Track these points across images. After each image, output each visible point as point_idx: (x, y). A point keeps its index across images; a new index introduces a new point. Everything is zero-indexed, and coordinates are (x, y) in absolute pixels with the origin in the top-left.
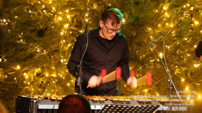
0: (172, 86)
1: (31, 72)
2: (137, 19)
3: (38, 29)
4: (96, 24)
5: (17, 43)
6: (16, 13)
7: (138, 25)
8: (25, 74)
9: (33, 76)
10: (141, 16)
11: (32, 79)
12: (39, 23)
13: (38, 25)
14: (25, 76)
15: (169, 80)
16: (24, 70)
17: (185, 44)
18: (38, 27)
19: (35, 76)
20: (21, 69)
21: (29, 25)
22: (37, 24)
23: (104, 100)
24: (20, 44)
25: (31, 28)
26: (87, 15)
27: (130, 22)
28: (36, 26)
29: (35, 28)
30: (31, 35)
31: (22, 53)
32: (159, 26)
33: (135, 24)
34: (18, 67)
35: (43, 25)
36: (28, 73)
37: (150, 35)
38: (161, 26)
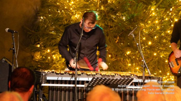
0: (145, 65)
1: (58, 54)
2: (133, 17)
3: (64, 24)
4: (104, 21)
5: (50, 34)
6: (50, 13)
7: (134, 21)
8: (53, 56)
9: (59, 57)
10: (135, 15)
11: (58, 59)
12: (64, 19)
13: (64, 21)
14: (53, 57)
15: (142, 61)
16: (53, 53)
17: (168, 35)
18: (64, 22)
19: (60, 58)
20: (51, 52)
21: (58, 21)
23: (95, 74)
24: (52, 34)
25: (59, 23)
27: (127, 19)
28: (62, 22)
29: (62, 23)
30: (59, 28)
31: (53, 41)
32: (149, 22)
33: (131, 20)
34: (49, 51)
35: (68, 21)
36: (56, 55)
37: (143, 29)
38: (151, 22)
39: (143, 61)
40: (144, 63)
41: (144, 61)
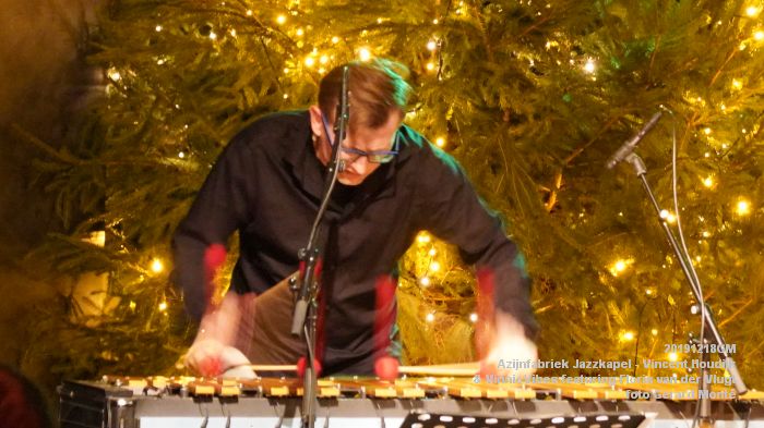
0: (708, 333)
2: (639, 56)
3: (241, 107)
4: (473, 83)
5: (163, 165)
6: (159, 46)
7: (646, 83)
10: (654, 46)
12: (243, 81)
13: (242, 91)
15: (693, 310)
21: (210, 92)
22: (238, 86)
23: (421, 393)
24: (174, 169)
25: (214, 102)
26: (431, 46)
27: (608, 72)
28: (231, 96)
29: (232, 102)
32: (737, 84)
33: (630, 78)
34: (158, 266)
35: (264, 91)
37: (702, 126)
38: (745, 87)
39: (700, 313)
40: (706, 321)
41: (705, 313)
